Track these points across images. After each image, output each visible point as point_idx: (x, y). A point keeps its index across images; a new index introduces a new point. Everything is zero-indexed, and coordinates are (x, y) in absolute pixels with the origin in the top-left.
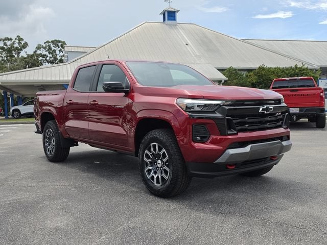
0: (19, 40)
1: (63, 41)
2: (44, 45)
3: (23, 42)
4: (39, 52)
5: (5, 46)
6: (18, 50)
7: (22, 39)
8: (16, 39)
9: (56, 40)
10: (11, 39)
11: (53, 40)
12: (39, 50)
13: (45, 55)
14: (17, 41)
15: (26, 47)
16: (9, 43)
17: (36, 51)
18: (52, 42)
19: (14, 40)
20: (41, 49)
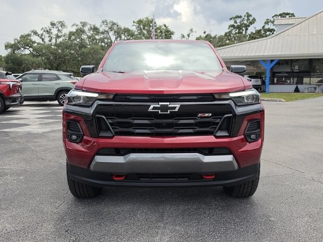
0: (248, 17)
1: (291, 13)
2: (272, 20)
3: (251, 18)
4: (267, 27)
5: (235, 24)
6: (247, 27)
7: (251, 16)
8: (245, 16)
9: (284, 13)
10: (241, 17)
11: (282, 13)
12: (267, 25)
13: (273, 30)
14: (246, 18)
15: (254, 23)
16: (238, 20)
17: (264, 26)
18: (280, 15)
19: (243, 17)
20: (270, 23)
